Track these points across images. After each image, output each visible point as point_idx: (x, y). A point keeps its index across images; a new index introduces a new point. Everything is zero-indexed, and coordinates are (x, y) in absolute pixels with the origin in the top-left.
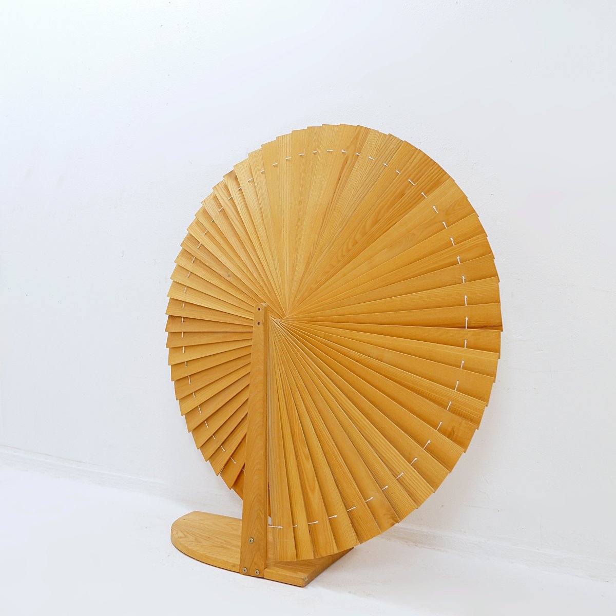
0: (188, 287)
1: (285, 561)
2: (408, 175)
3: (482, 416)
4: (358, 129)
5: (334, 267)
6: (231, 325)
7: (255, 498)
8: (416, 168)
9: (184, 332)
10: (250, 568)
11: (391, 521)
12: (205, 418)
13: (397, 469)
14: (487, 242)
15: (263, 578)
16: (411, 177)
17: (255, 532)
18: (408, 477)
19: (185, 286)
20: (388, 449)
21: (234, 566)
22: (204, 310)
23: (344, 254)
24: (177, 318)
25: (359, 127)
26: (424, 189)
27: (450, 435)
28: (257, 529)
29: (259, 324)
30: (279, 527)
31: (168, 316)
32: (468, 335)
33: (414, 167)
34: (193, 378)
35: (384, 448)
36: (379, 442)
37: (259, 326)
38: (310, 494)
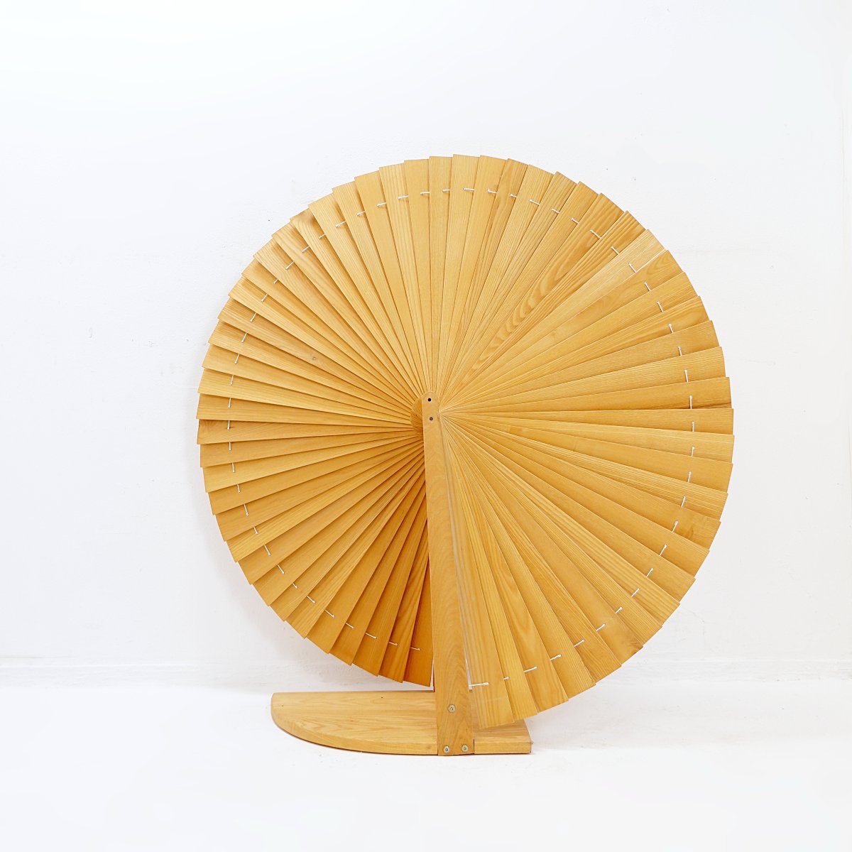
0: (235, 376)
1: (497, 725)
2: (589, 224)
3: (722, 509)
4: (509, 165)
5: (503, 341)
6: (319, 427)
7: (451, 652)
8: (598, 216)
9: (232, 443)
10: (453, 745)
11: (632, 649)
12: (279, 561)
13: (631, 585)
14: (703, 306)
15: (474, 754)
16: (594, 227)
17: (455, 696)
18: (645, 592)
19: (231, 375)
20: (617, 563)
21: (429, 748)
22: (271, 408)
23: (515, 323)
24: (217, 424)
25: (510, 162)
26: (614, 242)
27: (689, 535)
28: (459, 692)
29: (431, 419)
30: (484, 684)
31: (198, 420)
32: (694, 416)
33: (596, 215)
34: (251, 508)
35: (612, 561)
36: (604, 555)
37: (432, 422)
38: (522, 634)
